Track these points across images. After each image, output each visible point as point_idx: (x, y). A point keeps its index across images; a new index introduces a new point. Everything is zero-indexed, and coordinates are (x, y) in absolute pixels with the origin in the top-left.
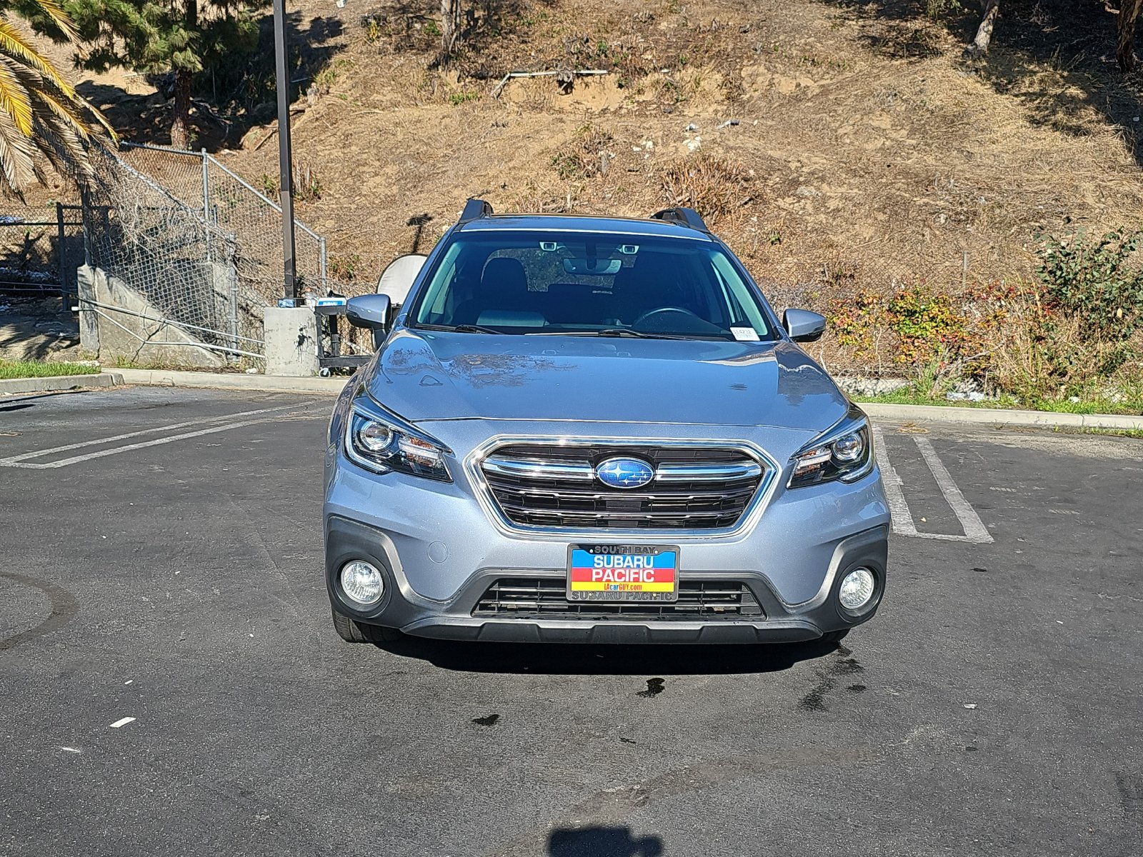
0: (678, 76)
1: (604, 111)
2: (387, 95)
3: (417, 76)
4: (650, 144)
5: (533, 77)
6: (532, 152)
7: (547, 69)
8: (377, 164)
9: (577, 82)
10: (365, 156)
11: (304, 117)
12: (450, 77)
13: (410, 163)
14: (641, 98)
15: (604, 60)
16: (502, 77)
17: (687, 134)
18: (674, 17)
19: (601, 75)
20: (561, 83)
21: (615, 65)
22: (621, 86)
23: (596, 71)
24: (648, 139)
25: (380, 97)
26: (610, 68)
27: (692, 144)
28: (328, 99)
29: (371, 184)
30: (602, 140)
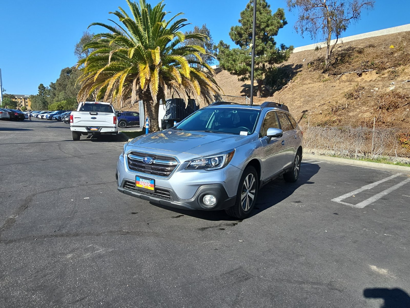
0: (397, 69)
1: (370, 81)
2: (309, 81)
3: (317, 76)
4: (377, 89)
5: (350, 73)
6: (340, 93)
7: (354, 71)
8: (299, 98)
9: (363, 73)
10: (297, 96)
11: (287, 88)
12: (326, 76)
13: (307, 97)
14: (383, 76)
15: (373, 66)
16: (340, 74)
17: (391, 85)
18: (401, 52)
19: (371, 71)
20: (358, 74)
21: (376, 68)
22: (377, 73)
23: (370, 70)
24: (377, 87)
25: (306, 82)
26: (374, 69)
27: (392, 88)
28: (293, 83)
29: (296, 103)
30: (361, 89)
